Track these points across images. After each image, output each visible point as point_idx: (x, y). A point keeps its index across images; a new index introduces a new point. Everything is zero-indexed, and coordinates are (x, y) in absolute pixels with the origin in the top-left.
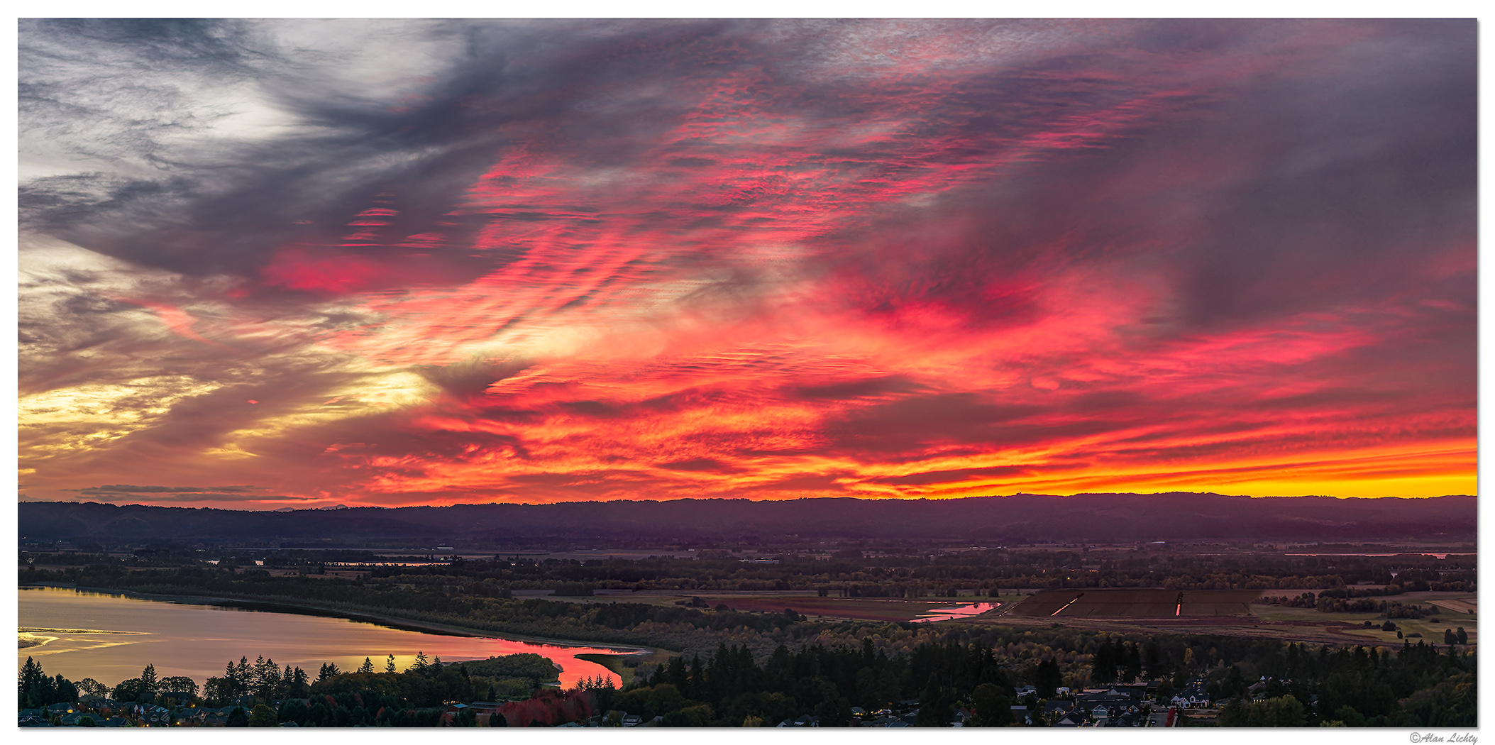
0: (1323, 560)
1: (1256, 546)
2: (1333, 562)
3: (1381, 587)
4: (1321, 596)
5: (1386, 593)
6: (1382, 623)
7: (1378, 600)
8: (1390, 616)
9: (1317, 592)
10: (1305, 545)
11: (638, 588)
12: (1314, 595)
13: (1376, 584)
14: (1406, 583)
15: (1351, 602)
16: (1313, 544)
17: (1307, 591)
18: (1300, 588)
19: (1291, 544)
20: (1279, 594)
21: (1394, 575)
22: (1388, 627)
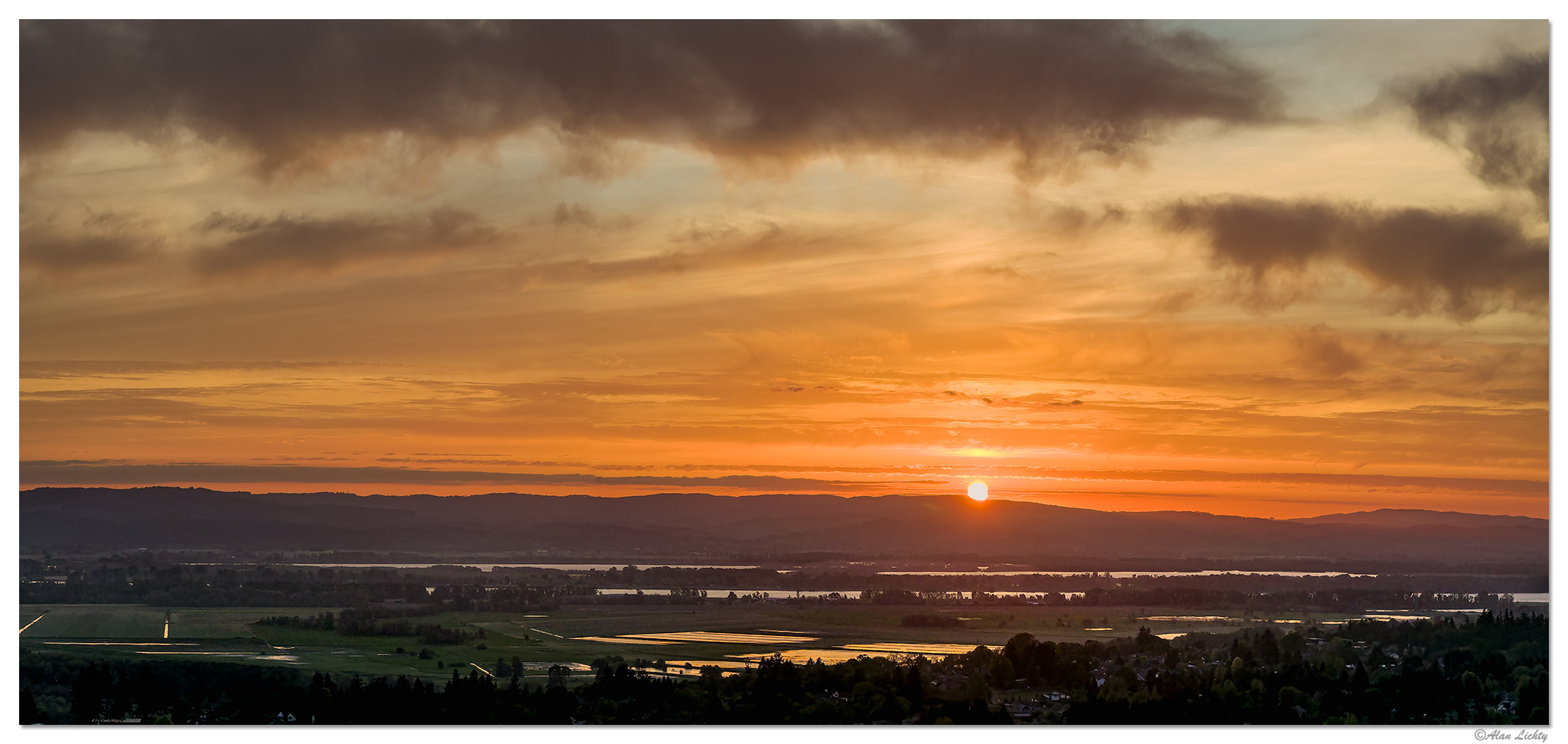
0: (342, 570)
1: (257, 553)
2: (351, 573)
3: (415, 606)
5: (421, 613)
6: (418, 650)
8: (428, 642)
9: (336, 612)
10: (317, 553)
12: (330, 616)
13: (409, 602)
14: (446, 601)
15: (380, 624)
16: (327, 552)
17: (324, 610)
18: (314, 606)
19: (300, 552)
20: (291, 613)
21: (430, 590)
22: (424, 655)
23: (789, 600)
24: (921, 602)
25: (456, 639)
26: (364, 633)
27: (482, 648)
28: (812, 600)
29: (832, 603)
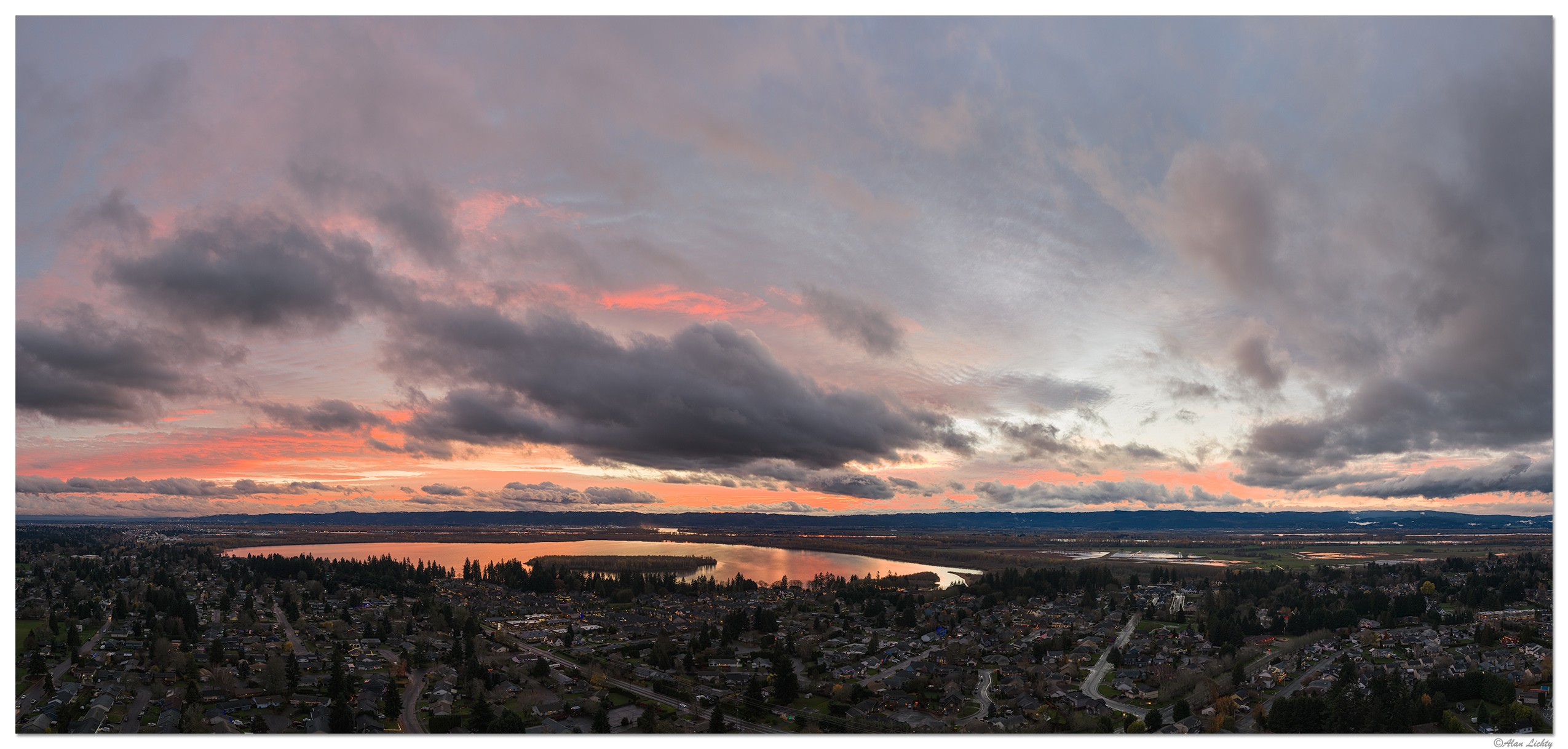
4: (1236, 551)
5: (1261, 550)
7: (1258, 553)
8: (1262, 559)
11: (969, 546)
15: (1247, 553)
17: (1230, 549)
22: (1262, 564)
23: (1377, 544)
24: (1419, 544)
25: (1272, 558)
26: (1242, 556)
27: (1280, 560)
28: (1384, 544)
29: (1390, 545)
